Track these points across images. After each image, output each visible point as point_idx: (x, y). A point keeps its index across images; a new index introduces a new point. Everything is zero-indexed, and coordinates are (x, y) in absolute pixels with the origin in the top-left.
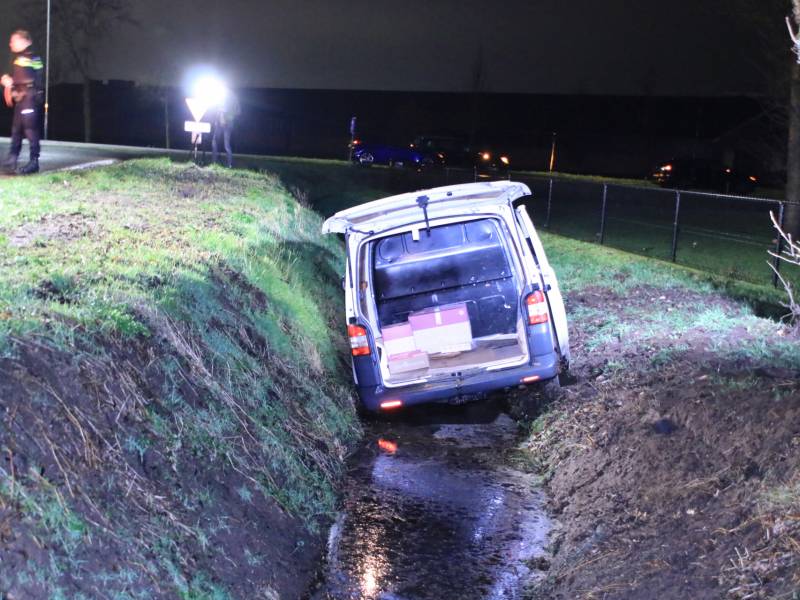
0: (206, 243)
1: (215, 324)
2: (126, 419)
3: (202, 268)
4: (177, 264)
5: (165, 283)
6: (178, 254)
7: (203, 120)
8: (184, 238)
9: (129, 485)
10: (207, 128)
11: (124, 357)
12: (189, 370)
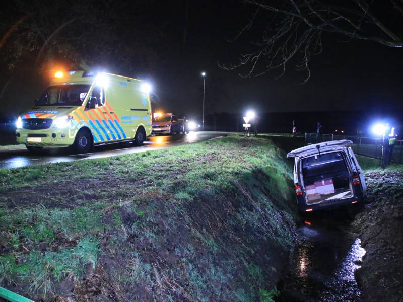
0: (251, 161)
1: (255, 186)
2: (229, 215)
3: (250, 169)
4: (243, 168)
5: (239, 174)
6: (244, 165)
7: (249, 123)
8: (245, 159)
9: (231, 235)
10: (249, 126)
11: (228, 196)
12: (247, 200)
